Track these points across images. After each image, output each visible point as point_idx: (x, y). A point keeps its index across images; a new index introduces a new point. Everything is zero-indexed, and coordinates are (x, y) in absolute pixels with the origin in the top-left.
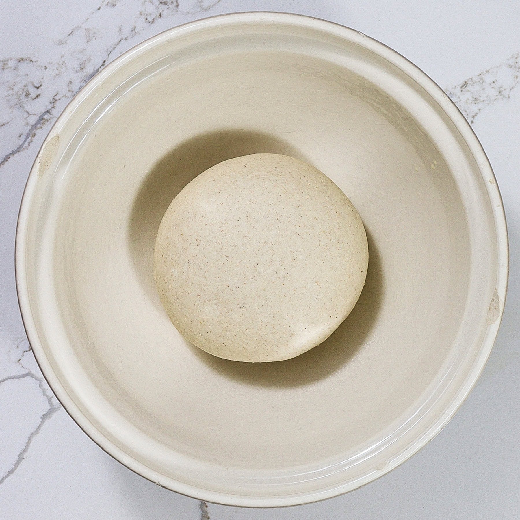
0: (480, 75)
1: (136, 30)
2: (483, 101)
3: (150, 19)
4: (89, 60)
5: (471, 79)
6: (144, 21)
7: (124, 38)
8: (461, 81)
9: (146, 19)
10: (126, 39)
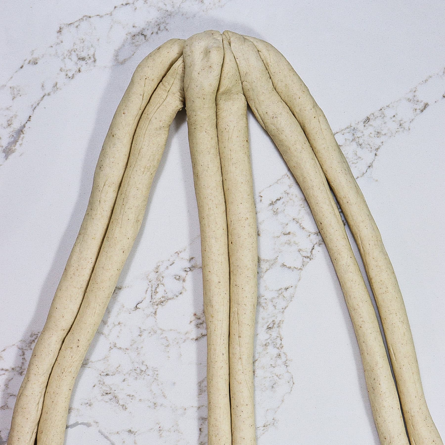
0: (381, 109)
1: (57, 85)
2: (385, 134)
3: (70, 75)
4: (16, 116)
5: (373, 114)
6: (65, 77)
7: (47, 93)
8: (364, 117)
9: (67, 75)
10: (49, 94)
